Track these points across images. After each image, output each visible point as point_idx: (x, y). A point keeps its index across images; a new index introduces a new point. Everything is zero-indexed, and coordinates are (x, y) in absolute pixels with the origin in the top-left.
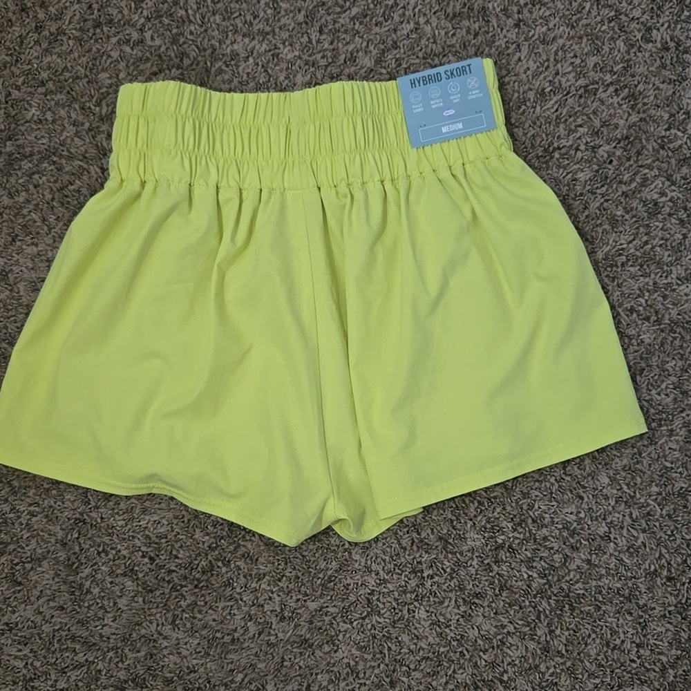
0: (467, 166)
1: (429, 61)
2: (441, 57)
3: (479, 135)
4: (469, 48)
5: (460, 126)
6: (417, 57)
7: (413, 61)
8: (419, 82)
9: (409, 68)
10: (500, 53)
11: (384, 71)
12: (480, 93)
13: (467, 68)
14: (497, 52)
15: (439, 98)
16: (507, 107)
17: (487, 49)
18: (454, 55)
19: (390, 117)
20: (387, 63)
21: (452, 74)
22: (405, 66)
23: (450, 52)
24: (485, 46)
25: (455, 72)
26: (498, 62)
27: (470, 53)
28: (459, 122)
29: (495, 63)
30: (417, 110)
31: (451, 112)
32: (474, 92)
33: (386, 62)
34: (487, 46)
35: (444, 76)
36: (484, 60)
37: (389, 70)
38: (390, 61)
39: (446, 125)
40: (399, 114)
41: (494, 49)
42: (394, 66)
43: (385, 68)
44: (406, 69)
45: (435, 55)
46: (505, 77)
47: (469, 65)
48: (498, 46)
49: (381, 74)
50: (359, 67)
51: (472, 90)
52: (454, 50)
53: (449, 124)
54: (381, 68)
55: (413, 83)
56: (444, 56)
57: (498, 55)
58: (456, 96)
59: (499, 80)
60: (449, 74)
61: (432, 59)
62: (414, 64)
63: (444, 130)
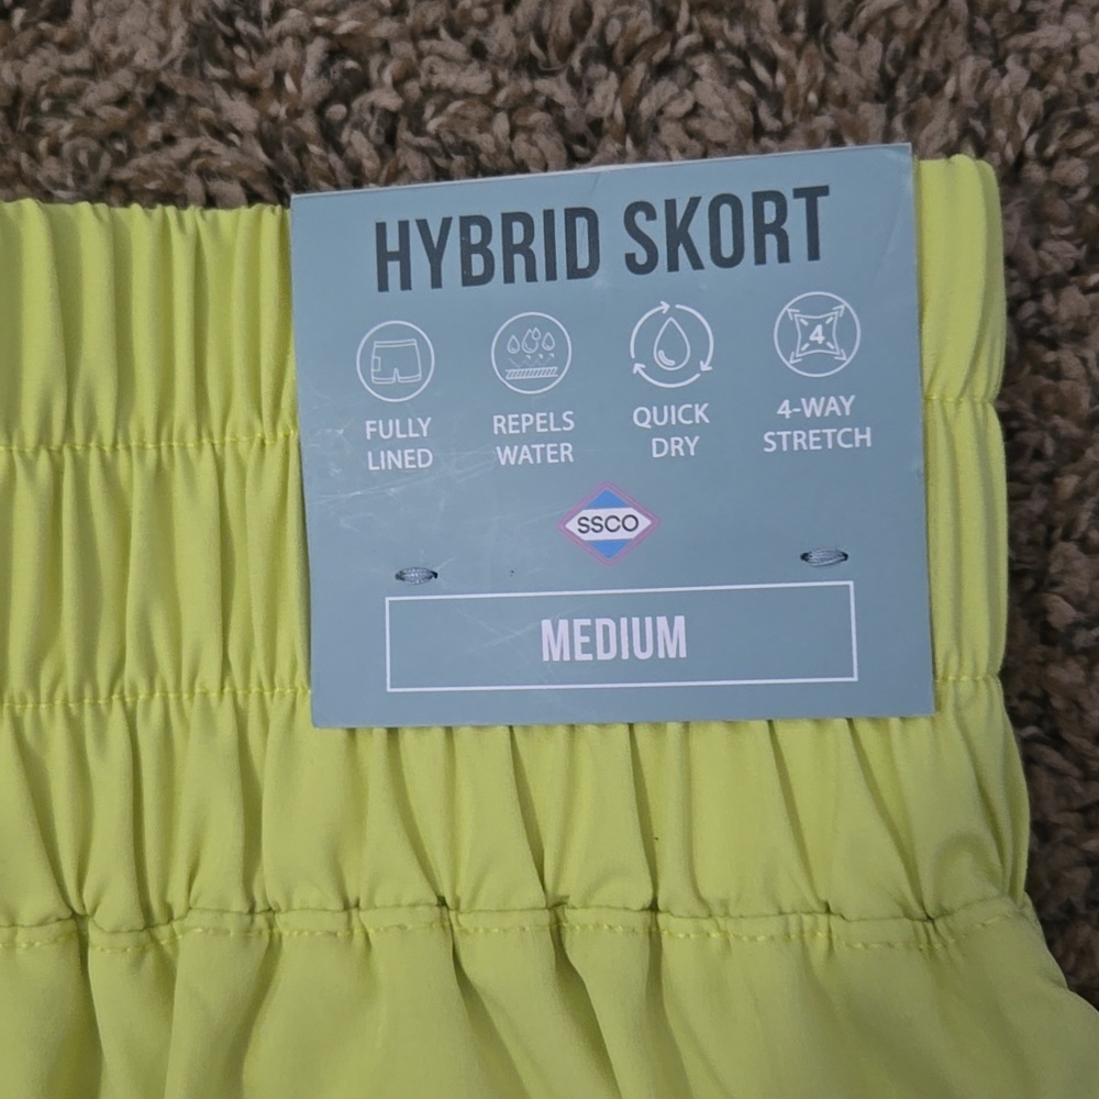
0: (678, 930)
1: (558, 89)
2: (639, 71)
3: (797, 736)
4: (842, 41)
5: (672, 637)
6: (478, 51)
7: (447, 77)
8: (435, 255)
9: (413, 114)
10: (1052, 105)
11: (241, 112)
12: (857, 419)
13: (797, 208)
14: (1036, 98)
15: (552, 403)
16: (1037, 505)
17: (969, 67)
18: (730, 76)
19: (206, 466)
20: (268, 62)
21: (678, 235)
22: (388, 99)
23: (708, 45)
24: (956, 42)
25: (699, 230)
26: (1035, 172)
27: (848, 80)
28: (669, 607)
29: (1011, 177)
30: (390, 459)
31: (624, 523)
32: (812, 407)
33: (260, 47)
34: (974, 37)
35: (616, 242)
36: (933, 168)
37: (278, 109)
38: (289, 50)
39: (571, 610)
40: (273, 456)
41: (1017, 73)
42: (312, 87)
43: (252, 92)
44: (390, 119)
45: (605, 54)
46: (1058, 284)
47: (812, 195)
48: (1050, 56)
49: (220, 132)
50: (80, 59)
51: (803, 390)
52: (738, 35)
53: (594, 609)
54: (232, 85)
55: (390, 257)
56: (663, 69)
57: (1042, 125)
58: (675, 415)
59: (1014, 306)
60: (656, 230)
61: (575, 82)
62: (450, 94)
63: (558, 641)
